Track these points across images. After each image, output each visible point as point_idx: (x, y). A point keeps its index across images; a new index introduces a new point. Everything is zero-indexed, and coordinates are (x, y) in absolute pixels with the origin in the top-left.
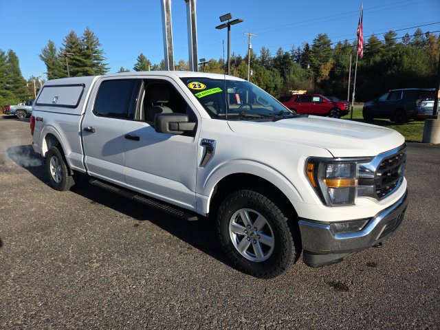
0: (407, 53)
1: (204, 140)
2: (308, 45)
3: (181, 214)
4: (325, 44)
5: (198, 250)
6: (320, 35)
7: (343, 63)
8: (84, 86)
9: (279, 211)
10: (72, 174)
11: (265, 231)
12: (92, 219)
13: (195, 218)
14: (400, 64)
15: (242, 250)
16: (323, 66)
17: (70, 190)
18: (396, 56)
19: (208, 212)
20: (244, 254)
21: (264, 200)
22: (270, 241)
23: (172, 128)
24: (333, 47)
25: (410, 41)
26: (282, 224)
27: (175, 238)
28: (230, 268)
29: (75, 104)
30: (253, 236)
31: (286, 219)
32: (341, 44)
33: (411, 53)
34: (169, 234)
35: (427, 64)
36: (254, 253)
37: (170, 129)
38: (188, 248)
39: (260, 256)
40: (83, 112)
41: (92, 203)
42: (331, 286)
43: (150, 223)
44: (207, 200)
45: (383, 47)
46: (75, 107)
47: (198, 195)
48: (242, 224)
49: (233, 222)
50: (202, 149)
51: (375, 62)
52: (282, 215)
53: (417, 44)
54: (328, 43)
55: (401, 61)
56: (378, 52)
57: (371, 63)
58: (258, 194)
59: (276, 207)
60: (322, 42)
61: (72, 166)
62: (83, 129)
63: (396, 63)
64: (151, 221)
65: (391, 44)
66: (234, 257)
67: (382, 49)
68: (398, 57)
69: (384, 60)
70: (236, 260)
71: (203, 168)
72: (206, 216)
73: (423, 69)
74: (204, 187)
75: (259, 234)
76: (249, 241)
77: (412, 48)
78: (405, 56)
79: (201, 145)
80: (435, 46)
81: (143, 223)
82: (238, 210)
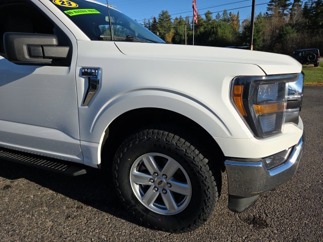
0: (220, 26)
1: (84, 68)
2: (155, 18)
3: (63, 168)
4: (167, 18)
5: (90, 208)
6: (163, 11)
7: (181, 32)
9: (197, 152)
11: (178, 177)
13: (83, 172)
14: (216, 33)
15: (149, 203)
16: (167, 34)
18: (213, 28)
19: (99, 162)
20: (152, 207)
21: (175, 140)
22: (186, 189)
24: (172, 21)
25: (221, 18)
26: (203, 167)
27: (60, 196)
28: (134, 225)
30: (162, 185)
31: (206, 160)
33: (222, 26)
34: (51, 192)
35: (232, 34)
36: (164, 204)
37: (30, 55)
38: (78, 208)
39: (172, 207)
42: (250, 224)
43: (26, 181)
44: (97, 148)
45: (204, 22)
47: (83, 143)
48: (146, 172)
49: (135, 171)
50: (82, 81)
51: (200, 32)
52: (201, 156)
53: (225, 20)
54: (169, 18)
55: (217, 31)
56: (202, 25)
57: (198, 32)
58: (166, 133)
59: (193, 148)
60: (165, 16)
63: (213, 33)
64: (27, 178)
65: (209, 20)
66: (139, 212)
68: (215, 29)
69: (206, 31)
70: (142, 216)
71: (87, 107)
72: (97, 167)
73: (230, 37)
74: (91, 131)
75: (170, 181)
76: (157, 191)
77: (222, 23)
78: (219, 28)
79: (80, 76)
80: (235, 22)
81: (16, 183)
82: (140, 156)
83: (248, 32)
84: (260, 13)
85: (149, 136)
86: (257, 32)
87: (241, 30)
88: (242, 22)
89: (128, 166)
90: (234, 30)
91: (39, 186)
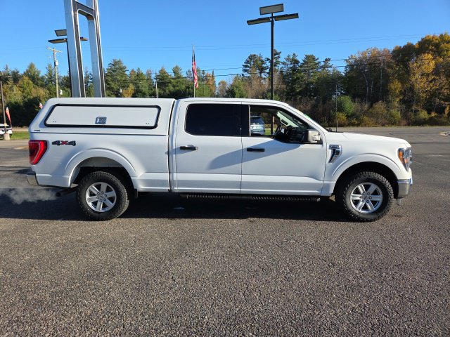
1: (331, 145)
13: (319, 200)
15: (359, 209)
16: (124, 91)
22: (379, 198)
24: (128, 73)
30: (367, 198)
32: (135, 72)
44: (334, 184)
45: (173, 79)
46: (155, 127)
50: (330, 152)
54: (122, 69)
62: (174, 148)
65: (178, 77)
67: (172, 80)
71: (331, 164)
72: (330, 195)
74: (332, 176)
75: (371, 196)
76: (363, 202)
79: (329, 149)
80: (211, 83)
82: (358, 185)
89: (351, 191)
90: (211, 91)
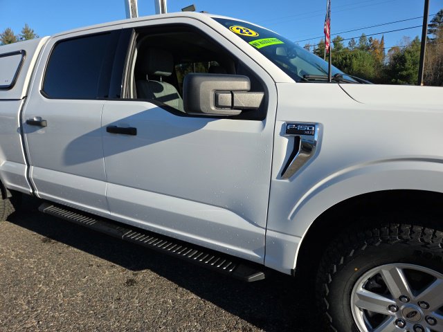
0: (356, 56)
3: (228, 267)
8: (24, 53)
10: (9, 195)
12: (47, 274)
13: (260, 276)
14: (349, 66)
17: (7, 220)
18: (345, 59)
23: (220, 103)
25: (356, 45)
27: (210, 306)
29: (9, 83)
30: (416, 318)
33: (359, 57)
35: (374, 67)
37: (217, 105)
40: (24, 94)
41: (44, 241)
43: (153, 275)
44: (298, 244)
46: (10, 87)
47: (272, 234)
48: (385, 293)
49: (361, 289)
53: (362, 48)
55: (351, 64)
61: (8, 183)
62: (24, 121)
63: (346, 66)
64: (153, 270)
65: (339, 49)
68: (348, 60)
69: (335, 63)
71: (287, 181)
72: (289, 273)
73: (371, 71)
74: (289, 218)
75: (434, 315)
76: (402, 327)
77: (359, 52)
78: (354, 59)
79: (281, 134)
80: (378, 51)
81: (141, 277)
82: (378, 266)
83: (400, 65)
84: (417, 38)
85: (405, 237)
86: (414, 65)
87: (386, 61)
88: (389, 51)
89: (352, 279)
90: (377, 61)
91: (176, 286)
